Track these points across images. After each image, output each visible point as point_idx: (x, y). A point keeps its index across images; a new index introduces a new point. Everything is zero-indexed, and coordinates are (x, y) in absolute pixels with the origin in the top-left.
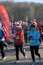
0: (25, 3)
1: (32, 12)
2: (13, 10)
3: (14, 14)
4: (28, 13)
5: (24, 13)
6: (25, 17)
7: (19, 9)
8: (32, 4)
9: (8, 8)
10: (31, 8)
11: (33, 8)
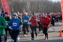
1: (28, 6)
2: (13, 4)
3: (14, 7)
4: (25, 7)
5: (22, 7)
6: (23, 9)
7: (18, 4)
9: (9, 3)
10: (28, 3)
11: (29, 3)
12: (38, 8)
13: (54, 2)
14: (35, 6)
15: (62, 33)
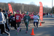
0: (20, 4)
2: (14, 6)
4: (21, 8)
5: (19, 8)
6: (20, 10)
7: (17, 6)
8: (23, 4)
10: (22, 6)
12: (28, 9)
13: (38, 6)
14: (27, 8)
15: (42, 24)
